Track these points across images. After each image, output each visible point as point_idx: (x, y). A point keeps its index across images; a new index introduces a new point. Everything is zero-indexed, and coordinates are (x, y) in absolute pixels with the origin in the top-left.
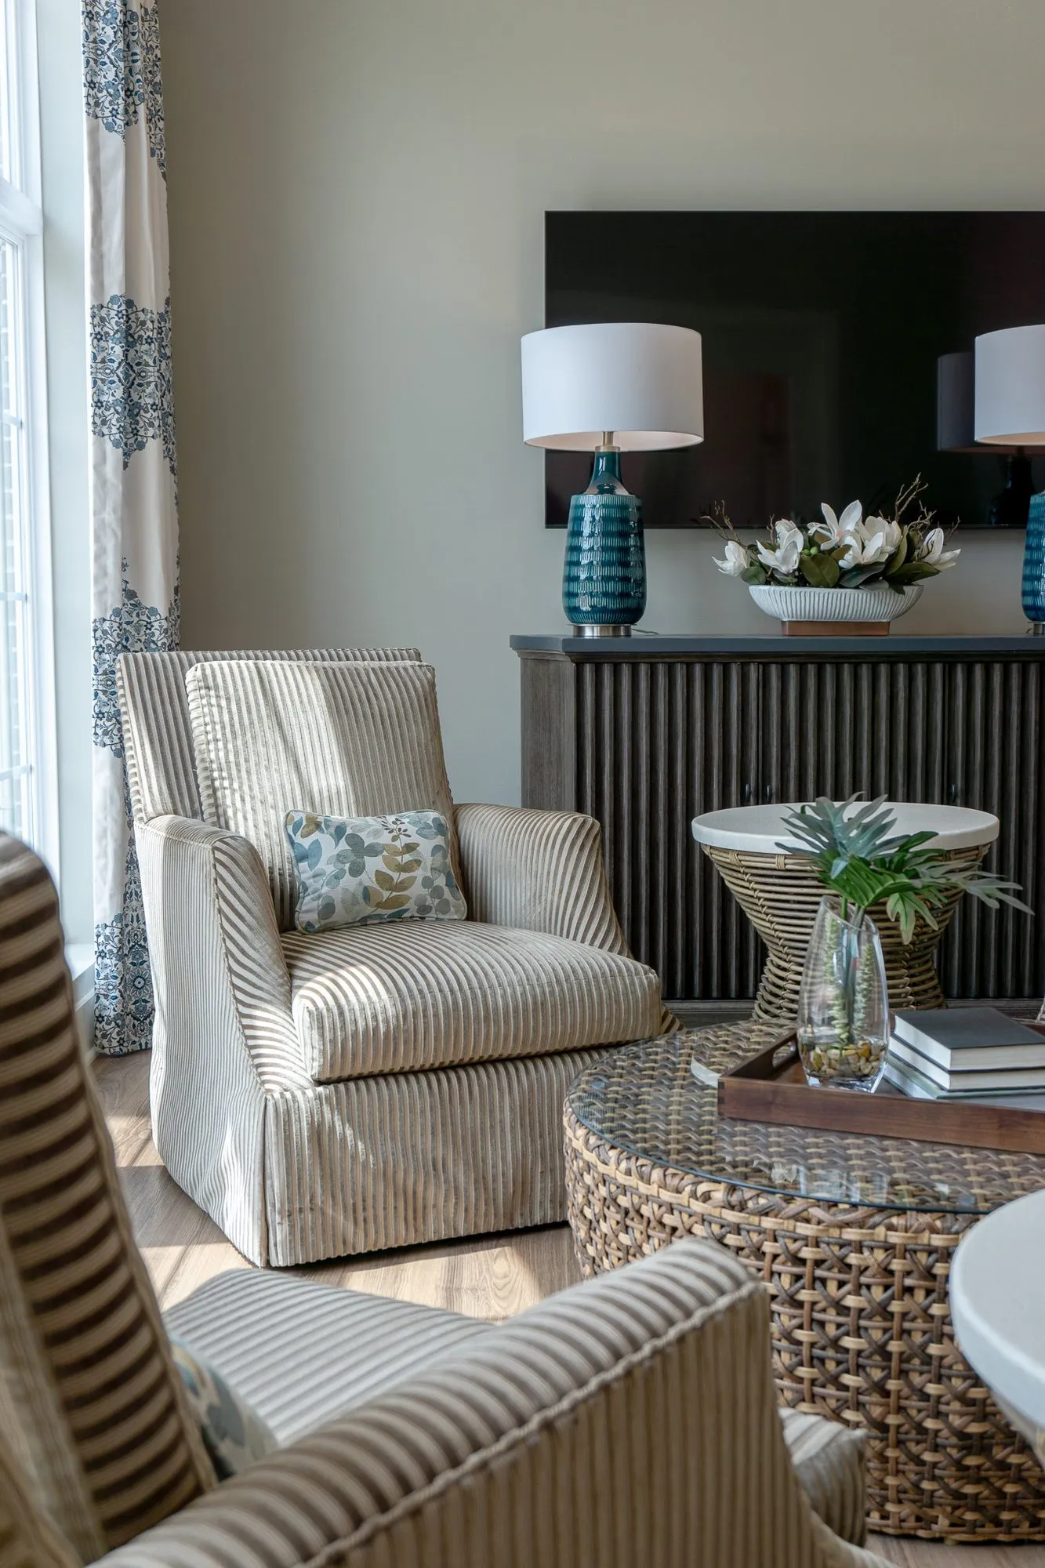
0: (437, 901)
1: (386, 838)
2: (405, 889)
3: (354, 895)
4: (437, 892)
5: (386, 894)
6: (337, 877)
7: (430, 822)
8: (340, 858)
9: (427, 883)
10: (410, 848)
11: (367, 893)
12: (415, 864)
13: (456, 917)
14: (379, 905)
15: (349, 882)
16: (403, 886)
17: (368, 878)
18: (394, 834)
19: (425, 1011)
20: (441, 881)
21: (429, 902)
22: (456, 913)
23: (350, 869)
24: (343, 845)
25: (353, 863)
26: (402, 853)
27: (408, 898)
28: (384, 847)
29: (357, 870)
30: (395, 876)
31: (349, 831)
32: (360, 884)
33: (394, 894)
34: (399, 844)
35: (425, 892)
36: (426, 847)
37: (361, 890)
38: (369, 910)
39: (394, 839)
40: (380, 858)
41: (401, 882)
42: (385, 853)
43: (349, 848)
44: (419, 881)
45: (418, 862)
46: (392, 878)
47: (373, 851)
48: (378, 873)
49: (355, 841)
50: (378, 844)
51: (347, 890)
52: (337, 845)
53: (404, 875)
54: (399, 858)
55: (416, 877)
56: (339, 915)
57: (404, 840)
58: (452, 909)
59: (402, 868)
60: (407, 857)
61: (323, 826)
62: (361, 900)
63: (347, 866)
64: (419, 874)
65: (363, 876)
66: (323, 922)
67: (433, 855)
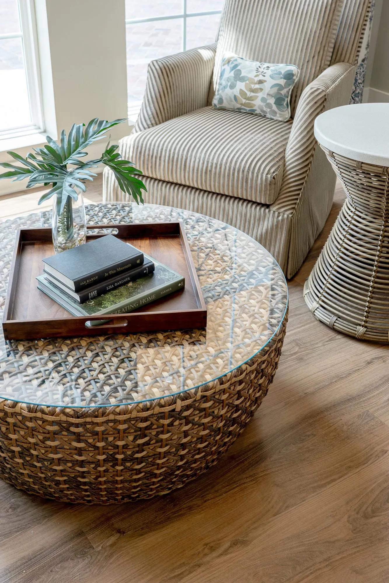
0: (269, 110)
1: (252, 75)
2: (253, 100)
3: (230, 98)
4: (269, 105)
5: (244, 101)
6: (225, 87)
7: (283, 72)
8: (228, 79)
9: (263, 100)
10: (261, 82)
11: (235, 97)
12: (259, 90)
13: (280, 119)
14: (242, 104)
15: (228, 91)
16: (250, 99)
17: (236, 91)
18: (258, 74)
19: (160, 157)
20: (272, 101)
21: (265, 109)
22: (280, 117)
23: (230, 86)
24: (232, 74)
25: (232, 83)
26: (256, 84)
27: (255, 105)
28: (249, 79)
29: (232, 87)
30: (249, 94)
31: (238, 68)
32: (233, 93)
33: (247, 101)
34: (256, 79)
35: (262, 104)
36: (269, 83)
37: (233, 96)
38: (239, 106)
39: (256, 76)
40: (244, 83)
41: (251, 97)
42: (247, 82)
43: (233, 76)
44: (259, 99)
45: (261, 89)
46: (246, 94)
47: (242, 79)
48: (241, 90)
49: (238, 74)
50: (247, 77)
51: (227, 94)
52: (230, 72)
53: (253, 94)
54: (253, 86)
55: (257, 97)
56: (225, 104)
57: (261, 78)
58: (278, 115)
59: (252, 91)
60: (257, 86)
61: (230, 63)
62: (234, 100)
63: (229, 84)
64: (260, 95)
65: (234, 90)
66: (220, 106)
67: (271, 88)
